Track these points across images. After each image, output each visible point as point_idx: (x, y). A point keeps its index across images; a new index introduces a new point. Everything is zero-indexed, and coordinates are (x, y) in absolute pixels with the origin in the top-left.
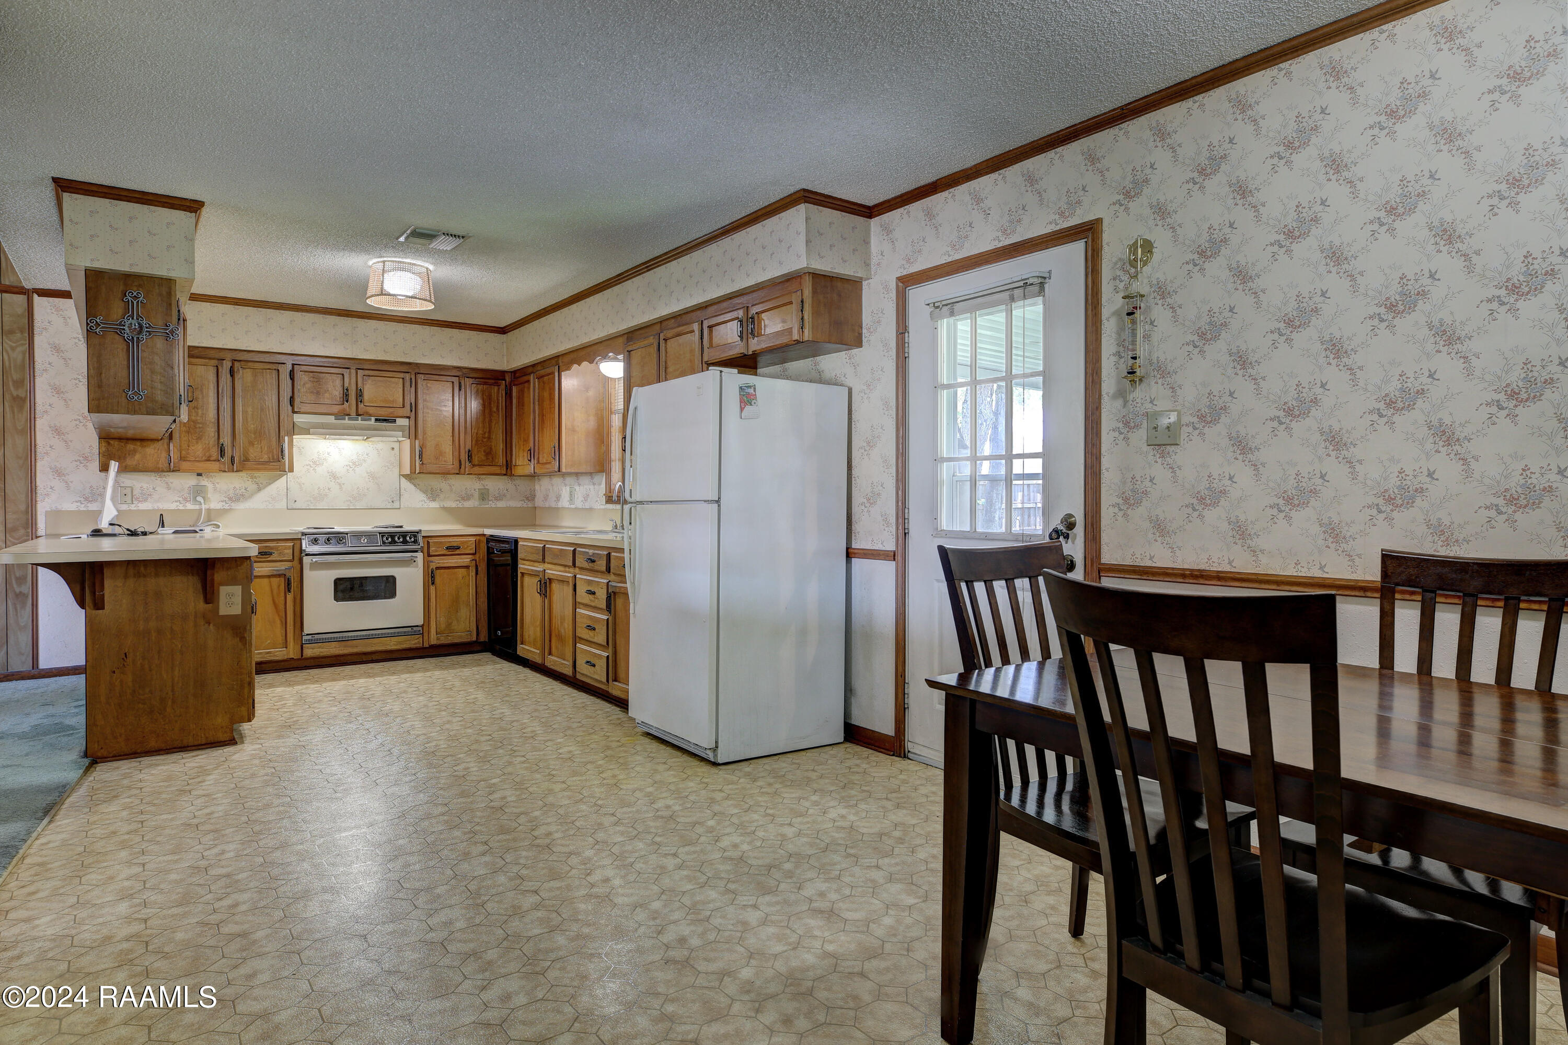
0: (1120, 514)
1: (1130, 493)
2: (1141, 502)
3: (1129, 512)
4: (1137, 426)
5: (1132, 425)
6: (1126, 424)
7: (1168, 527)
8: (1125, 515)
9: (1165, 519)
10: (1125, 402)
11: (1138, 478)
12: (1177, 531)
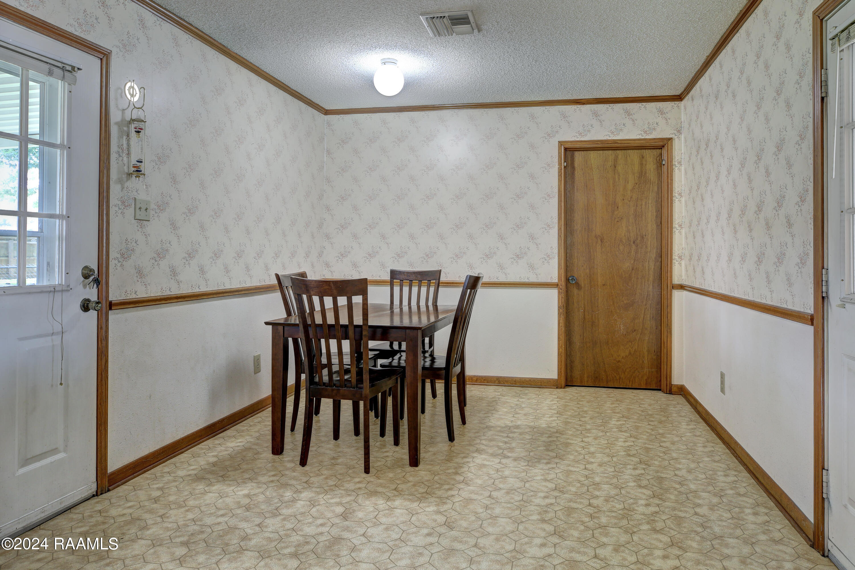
0: (119, 264)
1: (125, 250)
2: (131, 256)
3: (124, 263)
4: (129, 205)
5: (127, 204)
6: (123, 202)
7: (144, 272)
8: (122, 265)
9: (143, 266)
10: (123, 188)
11: (129, 240)
12: (148, 274)
